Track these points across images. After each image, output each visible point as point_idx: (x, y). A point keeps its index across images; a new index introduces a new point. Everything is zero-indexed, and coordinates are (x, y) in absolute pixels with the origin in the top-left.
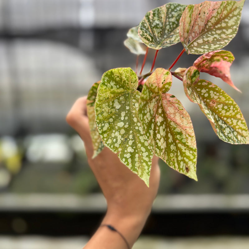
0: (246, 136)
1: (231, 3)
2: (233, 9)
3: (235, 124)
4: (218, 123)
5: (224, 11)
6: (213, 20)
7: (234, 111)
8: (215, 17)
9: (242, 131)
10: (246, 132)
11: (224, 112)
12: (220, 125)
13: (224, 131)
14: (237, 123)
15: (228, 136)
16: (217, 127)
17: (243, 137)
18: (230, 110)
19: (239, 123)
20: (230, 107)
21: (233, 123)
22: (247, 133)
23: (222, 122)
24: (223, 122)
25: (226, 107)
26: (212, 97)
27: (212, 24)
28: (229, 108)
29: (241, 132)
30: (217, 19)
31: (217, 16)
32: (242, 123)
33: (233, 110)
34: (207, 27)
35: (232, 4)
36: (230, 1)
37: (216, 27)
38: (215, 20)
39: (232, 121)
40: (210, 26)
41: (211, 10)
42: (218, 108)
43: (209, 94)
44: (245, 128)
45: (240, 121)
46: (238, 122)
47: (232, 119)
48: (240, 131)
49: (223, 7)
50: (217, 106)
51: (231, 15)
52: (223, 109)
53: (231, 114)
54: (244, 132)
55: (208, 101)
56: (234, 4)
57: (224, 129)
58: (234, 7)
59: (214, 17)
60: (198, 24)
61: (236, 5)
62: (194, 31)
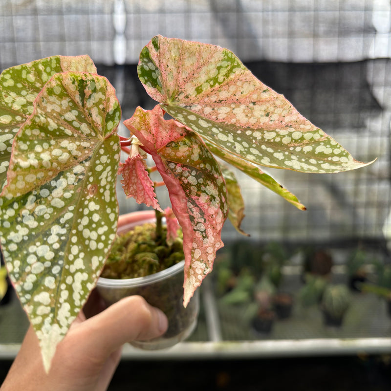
0: (58, 323)
1: (333, 147)
2: (330, 159)
3: (73, 269)
4: (53, 224)
5: (307, 144)
6: (269, 136)
7: (98, 240)
8: (278, 135)
9: (65, 301)
10: (68, 314)
11: (85, 221)
12: (50, 230)
13: (38, 244)
14: (77, 271)
15: (28, 254)
16: (42, 224)
17: (51, 315)
18: (96, 229)
19: (81, 277)
20: (102, 226)
21: (72, 262)
22: (67, 318)
23: (62, 235)
24: (63, 238)
25: (96, 218)
26: (100, 178)
27: (263, 139)
28: (99, 225)
29: (61, 300)
30: (278, 140)
31: (284, 136)
32: (84, 283)
33: (99, 236)
34: (248, 133)
35: (337, 151)
36: (333, 142)
37: (263, 147)
38: (274, 138)
39: (76, 257)
40: (255, 138)
41: (283, 123)
42: (87, 206)
43: (104, 170)
44: (77, 303)
45: (85, 276)
46: (81, 271)
47: (82, 255)
48: (65, 295)
49: (312, 139)
50: (90, 201)
51: (313, 161)
52: (91, 214)
53: (89, 239)
54: (66, 307)
55: (91, 179)
56: (340, 155)
57: (45, 243)
58: (335, 159)
59: (277, 132)
60: (233, 109)
61: (343, 159)
62: (216, 109)
